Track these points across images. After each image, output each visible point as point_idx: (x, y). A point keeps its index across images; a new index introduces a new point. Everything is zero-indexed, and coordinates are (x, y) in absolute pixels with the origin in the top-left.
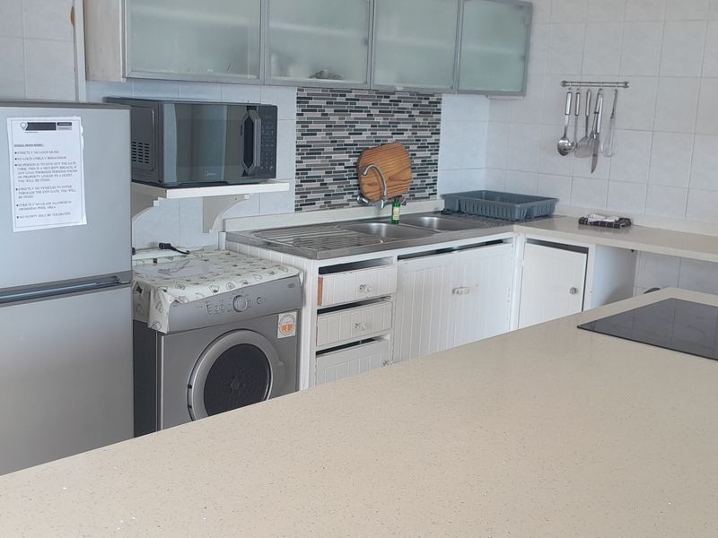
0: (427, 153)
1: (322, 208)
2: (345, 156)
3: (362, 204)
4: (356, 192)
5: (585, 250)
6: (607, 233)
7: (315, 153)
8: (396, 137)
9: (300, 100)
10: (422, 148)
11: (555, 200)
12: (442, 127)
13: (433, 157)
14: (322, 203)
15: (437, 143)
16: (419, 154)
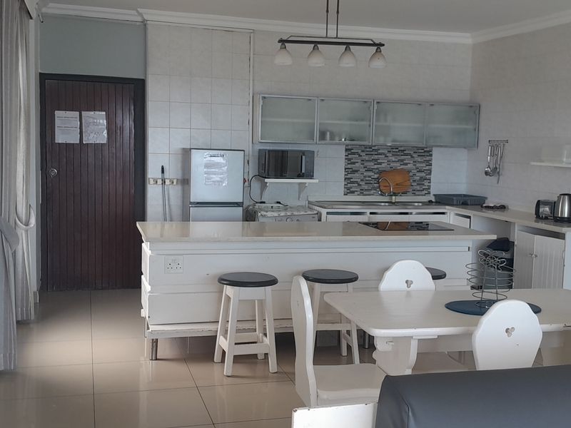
0: (423, 174)
1: (358, 195)
2: (370, 174)
3: (381, 195)
4: (378, 190)
5: (469, 217)
6: (490, 212)
7: (355, 171)
8: (402, 167)
9: (346, 150)
10: (420, 171)
11: (486, 198)
12: (433, 162)
13: (428, 177)
14: (359, 193)
15: (430, 170)
16: (417, 174)
